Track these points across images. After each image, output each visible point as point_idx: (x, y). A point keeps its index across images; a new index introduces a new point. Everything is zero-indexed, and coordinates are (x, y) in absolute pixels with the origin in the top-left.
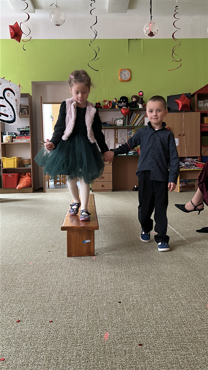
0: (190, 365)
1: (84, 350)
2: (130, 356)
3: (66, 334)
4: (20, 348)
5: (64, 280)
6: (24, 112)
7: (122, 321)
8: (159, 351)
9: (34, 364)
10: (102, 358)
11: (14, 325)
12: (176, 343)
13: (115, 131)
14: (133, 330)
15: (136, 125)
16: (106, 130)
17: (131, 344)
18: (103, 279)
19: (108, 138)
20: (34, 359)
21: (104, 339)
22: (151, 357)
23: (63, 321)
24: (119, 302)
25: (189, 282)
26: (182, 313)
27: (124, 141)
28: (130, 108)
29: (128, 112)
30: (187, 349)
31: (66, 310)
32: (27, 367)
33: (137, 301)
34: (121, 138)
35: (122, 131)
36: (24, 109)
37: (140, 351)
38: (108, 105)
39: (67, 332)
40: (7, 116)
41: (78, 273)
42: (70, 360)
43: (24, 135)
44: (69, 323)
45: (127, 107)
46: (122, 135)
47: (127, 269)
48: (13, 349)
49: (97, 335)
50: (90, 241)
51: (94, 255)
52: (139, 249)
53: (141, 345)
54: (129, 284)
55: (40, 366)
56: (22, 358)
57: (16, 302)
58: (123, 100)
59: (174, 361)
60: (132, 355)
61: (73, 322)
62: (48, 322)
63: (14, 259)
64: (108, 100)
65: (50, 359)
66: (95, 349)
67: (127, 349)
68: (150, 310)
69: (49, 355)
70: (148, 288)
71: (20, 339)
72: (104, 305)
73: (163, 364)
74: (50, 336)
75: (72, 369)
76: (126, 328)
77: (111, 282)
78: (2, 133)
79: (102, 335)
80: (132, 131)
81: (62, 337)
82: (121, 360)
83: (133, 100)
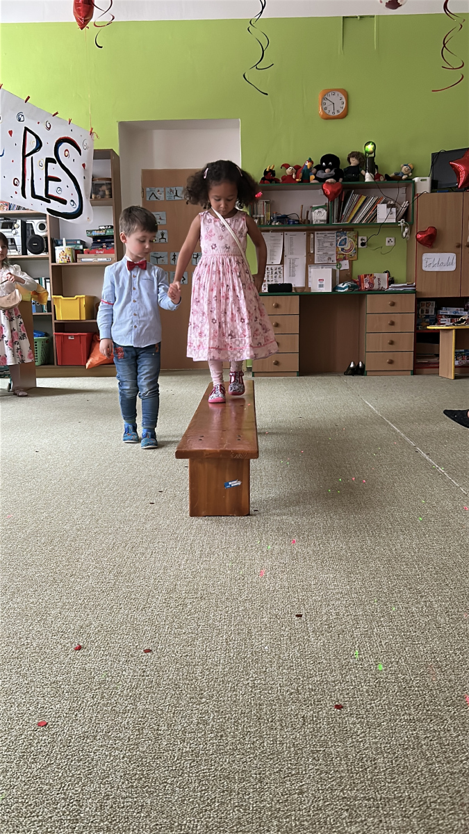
0: (446, 752)
1: (216, 711)
2: (314, 730)
3: (178, 678)
4: (80, 702)
5: (180, 565)
6: (101, 193)
7: (301, 655)
8: (379, 720)
9: (109, 737)
10: (252, 730)
11: (70, 656)
12: (418, 706)
13: (308, 236)
14: (325, 675)
15: (356, 221)
16: (289, 233)
17: (318, 705)
18: (266, 564)
19: (292, 253)
20: (108, 726)
21: (260, 692)
22: (359, 733)
23: (173, 651)
24: (297, 616)
25: (459, 577)
26: (436, 644)
27: (330, 258)
28: (343, 181)
29: (339, 191)
30: (441, 719)
31: (181, 627)
32: (92, 742)
33: (337, 614)
34: (321, 253)
35: (323, 235)
36: (103, 184)
37: (336, 720)
39: (181, 674)
40: (64, 202)
41: (213, 550)
42: (184, 732)
43: (102, 247)
44: (187, 655)
45: (337, 180)
46: (325, 245)
47: (321, 545)
48: (66, 705)
49: (246, 682)
50: (239, 483)
51: (249, 515)
52: (350, 503)
53: (338, 707)
54: (323, 576)
55: (120, 740)
56: (84, 723)
57: (75, 609)
58: (327, 164)
59: (410, 743)
60: (318, 726)
61: (195, 653)
62: (142, 651)
63: (75, 517)
64: (293, 161)
65: (143, 728)
66: (240, 712)
67: (309, 714)
68: (365, 634)
69: (140, 720)
70: (365, 587)
71: (80, 684)
72: (265, 619)
73: (384, 747)
74: (144, 680)
75: (188, 749)
76: (310, 670)
77: (283, 572)
78: (52, 240)
79: (255, 682)
80: (349, 237)
81: (169, 685)
82: (294, 737)
83: (350, 163)
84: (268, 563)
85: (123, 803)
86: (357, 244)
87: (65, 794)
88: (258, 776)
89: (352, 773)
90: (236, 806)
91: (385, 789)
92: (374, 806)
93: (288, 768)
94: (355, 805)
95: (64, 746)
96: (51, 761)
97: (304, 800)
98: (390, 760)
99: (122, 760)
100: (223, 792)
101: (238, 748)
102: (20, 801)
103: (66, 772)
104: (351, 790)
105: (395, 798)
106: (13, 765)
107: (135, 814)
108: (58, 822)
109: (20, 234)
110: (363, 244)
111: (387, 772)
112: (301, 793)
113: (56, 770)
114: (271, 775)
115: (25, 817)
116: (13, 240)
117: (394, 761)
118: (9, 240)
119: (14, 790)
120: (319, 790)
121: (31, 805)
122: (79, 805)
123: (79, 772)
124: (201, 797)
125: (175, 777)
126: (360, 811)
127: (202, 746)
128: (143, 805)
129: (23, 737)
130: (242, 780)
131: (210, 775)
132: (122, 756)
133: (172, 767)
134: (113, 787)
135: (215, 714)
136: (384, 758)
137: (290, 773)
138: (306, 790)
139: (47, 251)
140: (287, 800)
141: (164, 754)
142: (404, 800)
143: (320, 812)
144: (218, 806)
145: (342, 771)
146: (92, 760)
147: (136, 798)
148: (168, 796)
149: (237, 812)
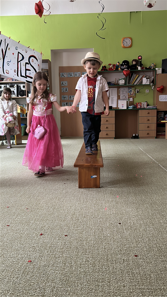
1: (92, 257)
2: (127, 264)
3: (77, 245)
4: (43, 254)
5: (76, 205)
7: (121, 237)
8: (151, 261)
9: (54, 266)
10: (105, 264)
11: (38, 237)
12: (165, 256)
13: (118, 89)
14: (130, 244)
15: (135, 84)
16: (111, 88)
17: (128, 255)
19: (112, 95)
20: (53, 262)
21: (107, 250)
22: (144, 265)
23: (75, 236)
24: (119, 223)
27: (126, 97)
28: (130, 70)
29: (129, 73)
31: (77, 227)
32: (48, 268)
33: (134, 223)
34: (122, 95)
35: (123, 89)
36: (45, 72)
37: (135, 261)
38: (113, 68)
39: (78, 244)
40: (32, 78)
41: (87, 200)
42: (81, 265)
44: (80, 237)
45: (128, 70)
46: (124, 92)
47: (126, 199)
48: (38, 255)
49: (102, 247)
50: (96, 176)
51: (100, 188)
52: (136, 184)
53: (136, 256)
54: (128, 210)
55: (58, 267)
56: (45, 261)
57: (39, 221)
58: (125, 64)
59: (163, 269)
60: (129, 263)
61: (83, 236)
62: (64, 236)
63: (38, 189)
64: (113, 63)
65: (66, 263)
66: (100, 257)
67: (125, 258)
68: (144, 230)
69: (64, 260)
70: (143, 213)
71: (42, 247)
72: (108, 225)
73: (153, 270)
74: (65, 246)
75: (82, 271)
76: (125, 243)
77: (113, 208)
78: (27, 92)
79: (105, 247)
80: (132, 89)
81: (74, 248)
82: (120, 266)
83: (133, 63)
84: (107, 205)
85: (60, 290)
86: (136, 92)
87: (39, 286)
88: (108, 280)
89: (142, 280)
90: (101, 291)
91: (154, 286)
92: (151, 292)
93: (119, 278)
94: (144, 291)
95: (38, 269)
96: (33, 274)
97: (125, 289)
98: (156, 275)
99: (59, 274)
100: (96, 286)
101: (101, 270)
102: (23, 288)
103: (39, 278)
104: (142, 286)
105: (158, 289)
106: (20, 276)
107: (64, 294)
108: (37, 296)
109: (16, 89)
110: (138, 92)
111: (155, 279)
112: (124, 287)
113: (36, 277)
114: (113, 280)
115: (25, 294)
116: (13, 92)
117: (157, 276)
118: (12, 92)
119: (21, 285)
120: (130, 285)
121: (27, 290)
122: (44, 290)
123: (44, 279)
124: (88, 288)
125: (78, 281)
126: (146, 293)
127: (87, 269)
128: (67, 291)
129: (23, 266)
130: (103, 282)
131: (91, 280)
132: (59, 273)
133: (77, 277)
134: (56, 284)
135: (92, 258)
136: (154, 274)
137: (120, 279)
138: (126, 285)
139: (26, 95)
140: (119, 289)
141: (74, 272)
142: (162, 289)
143: (131, 294)
144: (94, 291)
145: (139, 279)
146: (48, 274)
147: (65, 288)
148: (76, 287)
149: (101, 293)
